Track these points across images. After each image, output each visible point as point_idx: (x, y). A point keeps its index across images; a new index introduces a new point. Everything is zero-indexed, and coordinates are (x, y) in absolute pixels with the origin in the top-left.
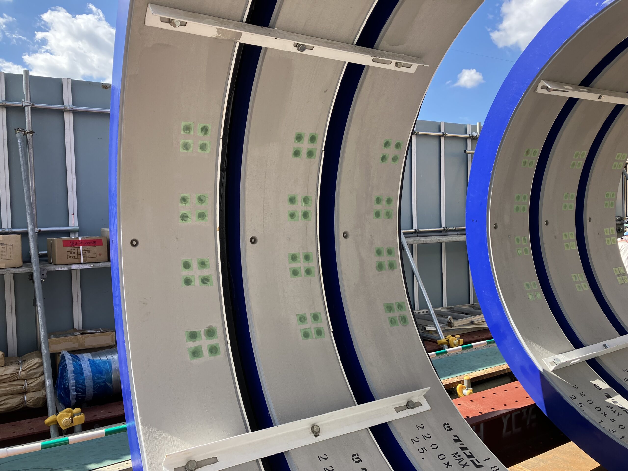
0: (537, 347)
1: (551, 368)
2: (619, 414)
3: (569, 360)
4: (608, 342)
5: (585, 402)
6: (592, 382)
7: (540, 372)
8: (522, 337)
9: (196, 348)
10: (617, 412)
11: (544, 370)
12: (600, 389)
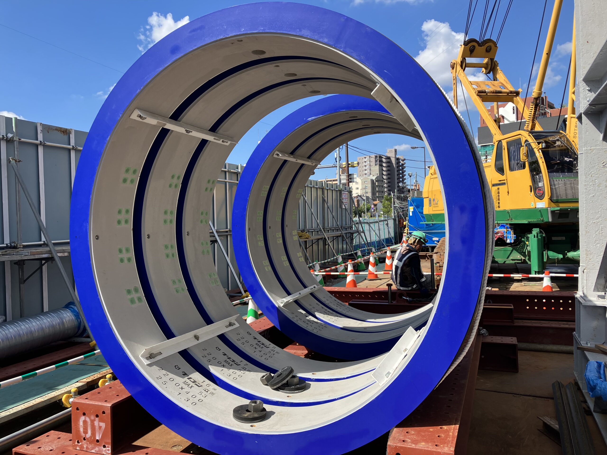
0: (274, 295)
1: (282, 305)
2: (313, 323)
3: (288, 300)
4: (301, 292)
5: (298, 319)
6: (298, 310)
7: (277, 307)
8: (267, 291)
9: (132, 298)
10: (312, 323)
11: (279, 306)
12: (302, 313)
